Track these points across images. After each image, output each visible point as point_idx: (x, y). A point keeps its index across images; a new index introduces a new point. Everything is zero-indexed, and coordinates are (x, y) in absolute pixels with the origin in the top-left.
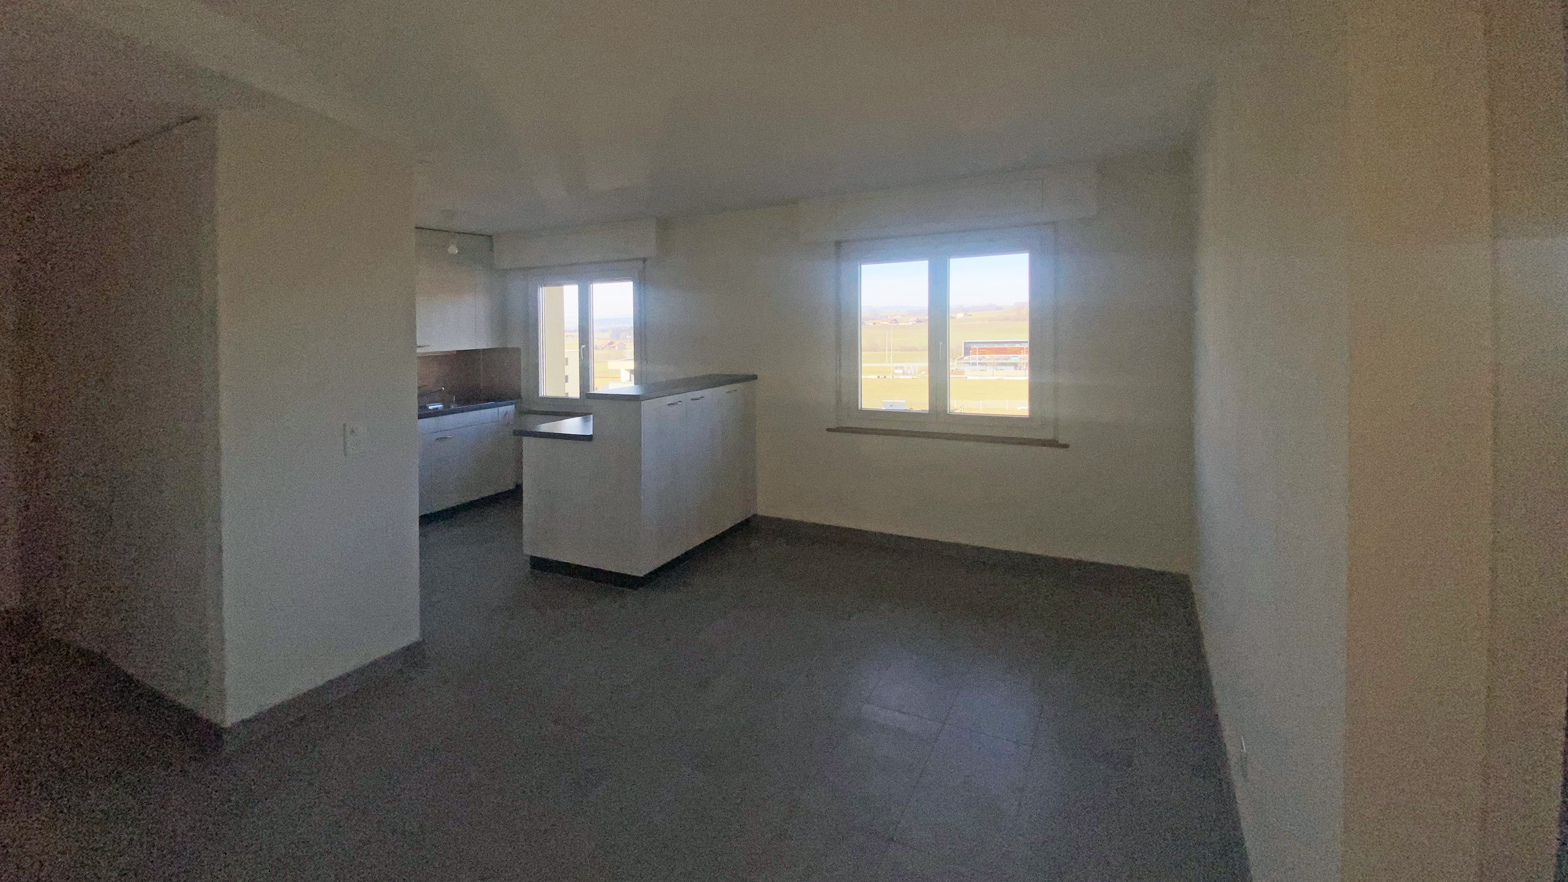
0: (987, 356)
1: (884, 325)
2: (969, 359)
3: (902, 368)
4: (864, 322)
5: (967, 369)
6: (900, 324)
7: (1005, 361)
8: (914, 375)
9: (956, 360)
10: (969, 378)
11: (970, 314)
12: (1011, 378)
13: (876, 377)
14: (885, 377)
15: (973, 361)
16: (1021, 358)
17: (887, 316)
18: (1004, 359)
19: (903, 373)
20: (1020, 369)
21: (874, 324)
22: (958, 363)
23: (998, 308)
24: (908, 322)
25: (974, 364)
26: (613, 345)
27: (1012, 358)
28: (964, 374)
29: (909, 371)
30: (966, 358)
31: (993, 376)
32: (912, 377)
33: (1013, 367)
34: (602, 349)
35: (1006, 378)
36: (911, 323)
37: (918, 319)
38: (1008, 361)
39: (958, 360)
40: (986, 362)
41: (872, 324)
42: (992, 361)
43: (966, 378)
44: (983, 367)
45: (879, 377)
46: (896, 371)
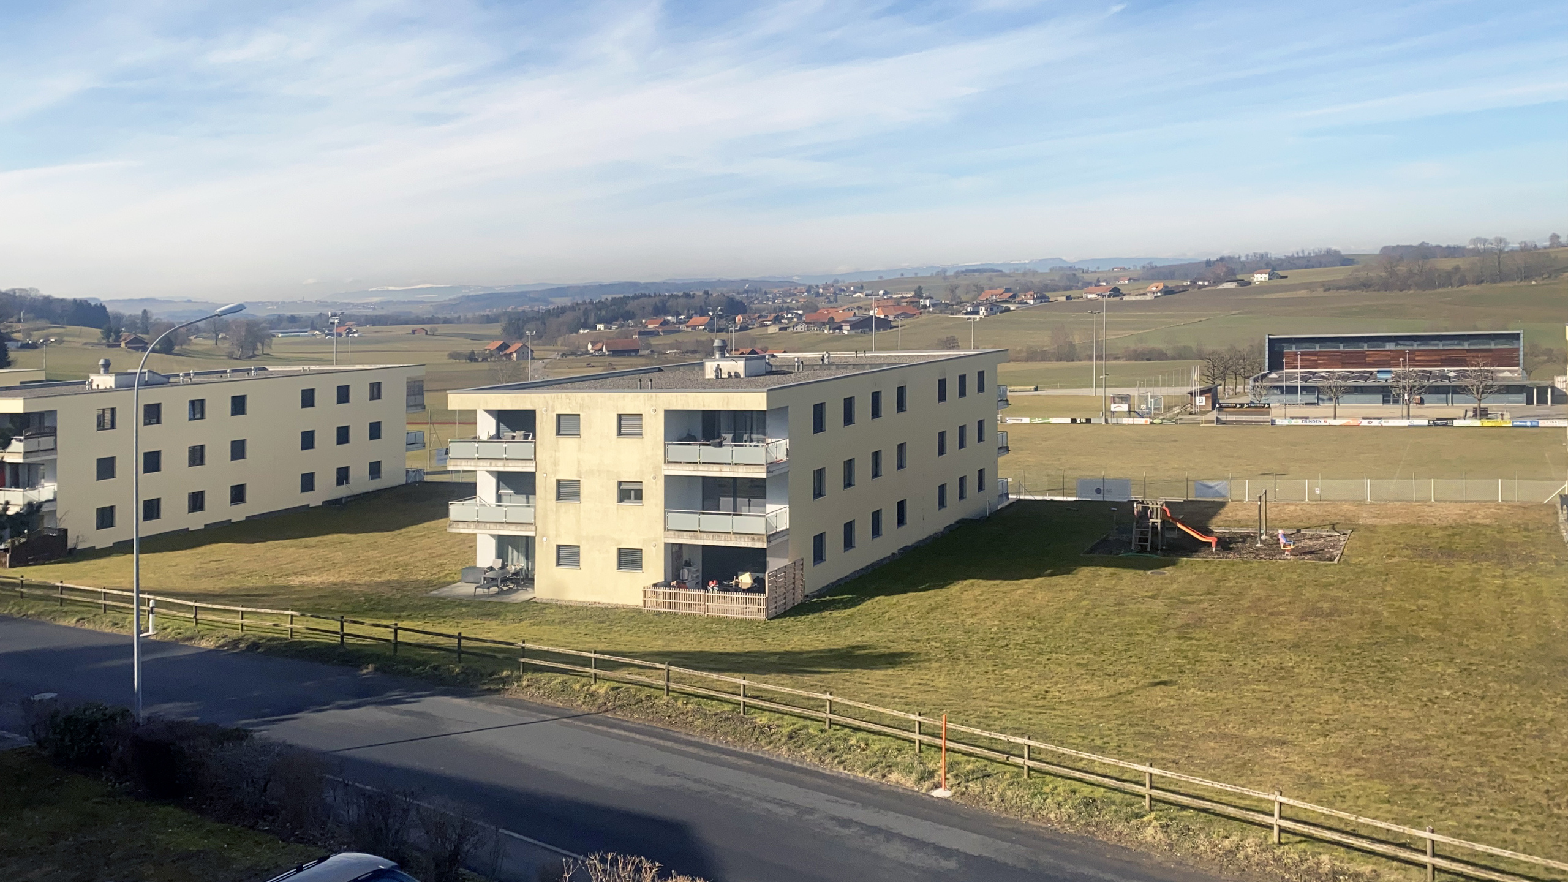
0: (1321, 371)
1: (1091, 300)
2: (1280, 379)
3: (1125, 399)
4: (1048, 294)
5: (1275, 401)
6: (1126, 298)
7: (1362, 383)
8: (1156, 416)
9: (1251, 381)
10: (1279, 422)
11: (1281, 273)
12: (1375, 423)
13: (1068, 421)
14: (1088, 421)
15: (1289, 383)
16: (1398, 376)
17: (1098, 281)
18: (1361, 378)
19: (1129, 411)
20: (1396, 402)
21: (1068, 298)
22: (1254, 387)
23: (1347, 261)
24: (1145, 294)
25: (1292, 390)
26: (508, 351)
27: (1379, 376)
28: (1268, 414)
29: (1143, 406)
30: (1274, 376)
31: (1335, 417)
32: (1149, 421)
33: (1381, 396)
34: (485, 360)
35: (1365, 423)
36: (1150, 297)
37: (1165, 287)
38: (1369, 383)
39: (1255, 380)
40: (1319, 384)
41: (1064, 299)
42: (1331, 383)
43: (1273, 422)
44: (1312, 398)
45: (1074, 421)
46: (1113, 407)
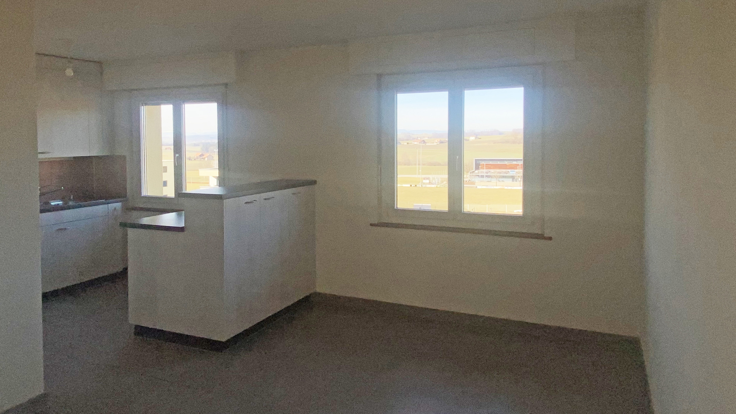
0: (492, 170)
1: (415, 144)
2: (479, 173)
3: (428, 179)
4: (401, 142)
5: (477, 180)
6: (427, 144)
7: (505, 175)
8: (438, 184)
9: (469, 173)
10: (479, 187)
11: (479, 137)
12: (510, 188)
13: (409, 186)
14: (416, 186)
15: (482, 174)
16: (517, 172)
17: (418, 138)
18: (505, 173)
19: (429, 183)
20: (516, 181)
21: (408, 143)
22: (470, 175)
23: (501, 134)
24: (433, 143)
25: (482, 176)
26: (204, 157)
27: (511, 172)
28: (475, 184)
29: (434, 181)
30: (477, 172)
31: (496, 186)
32: (436, 186)
33: (511, 179)
34: (195, 160)
35: (506, 188)
36: (435, 144)
37: (440, 140)
38: (507, 175)
39: (470, 173)
40: (491, 175)
41: (406, 144)
42: (495, 174)
43: (476, 187)
44: (489, 179)
45: (411, 186)
46: (424, 181)
